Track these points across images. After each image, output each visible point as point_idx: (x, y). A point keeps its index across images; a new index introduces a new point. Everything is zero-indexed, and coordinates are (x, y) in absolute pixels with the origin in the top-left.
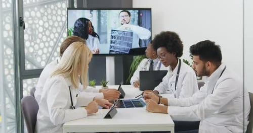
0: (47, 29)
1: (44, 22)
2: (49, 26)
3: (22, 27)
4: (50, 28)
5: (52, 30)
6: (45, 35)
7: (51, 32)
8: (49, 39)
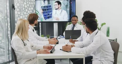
0: (26, 8)
1: (25, 5)
2: (27, 7)
3: (14, 9)
4: (28, 8)
5: (28, 9)
6: (25, 11)
7: (28, 10)
8: (27, 13)
